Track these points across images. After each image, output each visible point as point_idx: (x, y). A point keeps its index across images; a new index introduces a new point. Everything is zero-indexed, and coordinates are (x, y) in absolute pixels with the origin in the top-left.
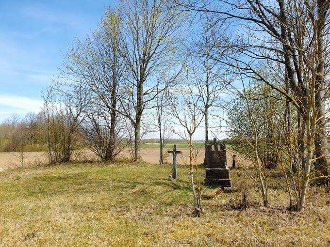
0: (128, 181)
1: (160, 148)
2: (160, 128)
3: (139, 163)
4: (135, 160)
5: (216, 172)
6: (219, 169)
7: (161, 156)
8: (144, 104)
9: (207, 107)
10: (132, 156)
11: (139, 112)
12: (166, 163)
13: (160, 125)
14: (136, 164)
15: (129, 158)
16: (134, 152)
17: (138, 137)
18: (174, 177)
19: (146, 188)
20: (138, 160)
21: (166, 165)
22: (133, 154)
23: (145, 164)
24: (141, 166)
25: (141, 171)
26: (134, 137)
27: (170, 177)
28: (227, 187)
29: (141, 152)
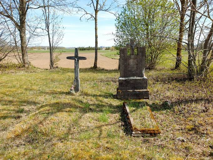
0: (11, 99)
1: (49, 53)
2: (48, 32)
3: (28, 68)
4: (23, 65)
5: (132, 82)
6: (135, 78)
7: (51, 61)
8: (28, 3)
9: (96, 11)
10: (20, 61)
11: (22, 12)
12: (57, 67)
13: (48, 28)
14: (24, 70)
15: (17, 63)
16: (21, 57)
17: (24, 41)
18: (77, 89)
19: (41, 123)
20: (26, 66)
21: (57, 69)
22: (20, 59)
23: (34, 69)
24: (31, 72)
25: (30, 79)
26: (20, 42)
27: (71, 90)
28: (145, 99)
29: (29, 57)
